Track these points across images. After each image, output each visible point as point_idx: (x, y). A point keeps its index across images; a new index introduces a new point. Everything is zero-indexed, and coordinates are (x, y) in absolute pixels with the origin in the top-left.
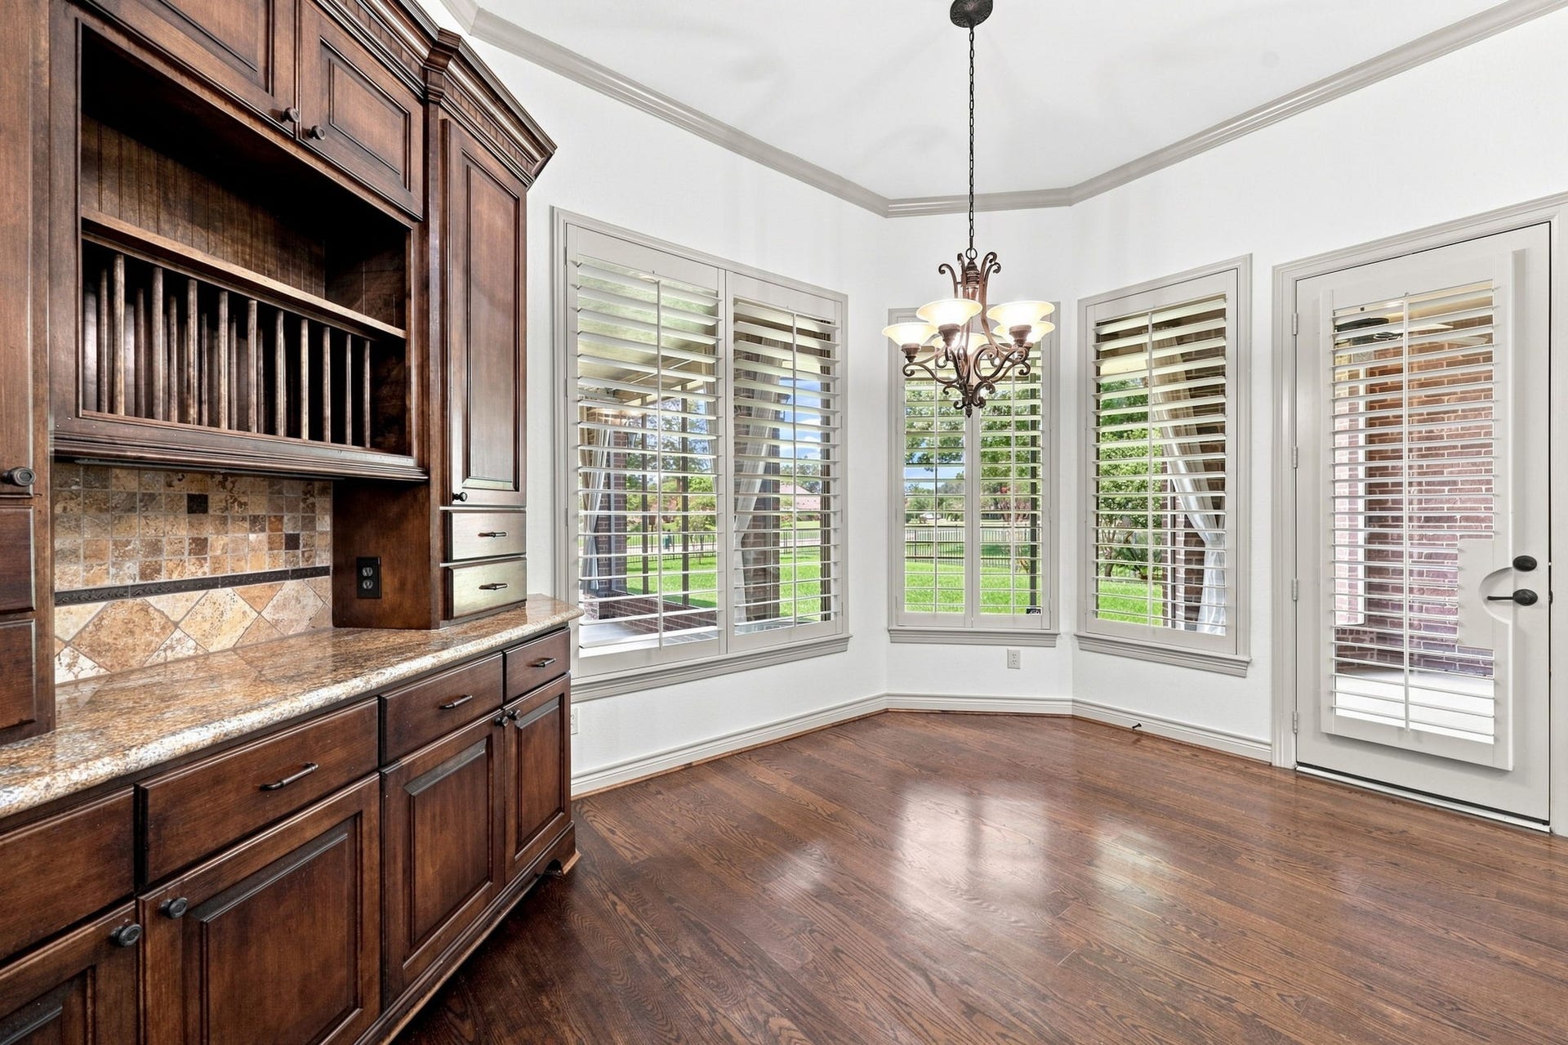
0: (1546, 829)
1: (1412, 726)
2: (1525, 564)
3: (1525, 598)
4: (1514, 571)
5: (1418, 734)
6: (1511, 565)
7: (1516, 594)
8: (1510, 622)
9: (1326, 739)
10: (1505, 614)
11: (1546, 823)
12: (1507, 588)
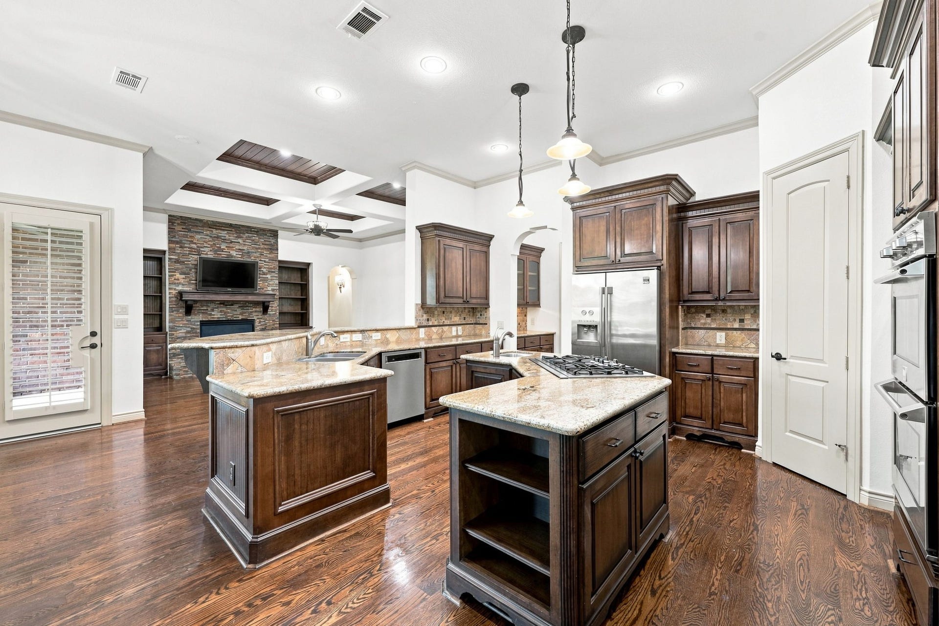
0: (101, 425)
1: (53, 404)
2: (93, 334)
3: (93, 346)
4: (90, 337)
5: (54, 407)
6: (89, 335)
7: (90, 345)
8: (88, 355)
9: (7, 424)
10: (87, 353)
11: (100, 424)
12: (87, 343)
